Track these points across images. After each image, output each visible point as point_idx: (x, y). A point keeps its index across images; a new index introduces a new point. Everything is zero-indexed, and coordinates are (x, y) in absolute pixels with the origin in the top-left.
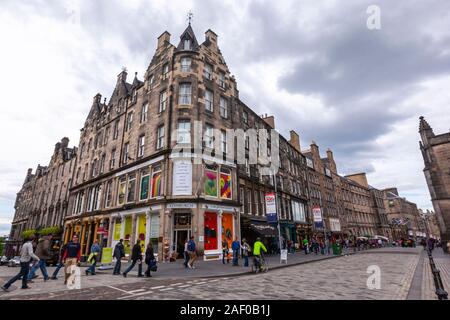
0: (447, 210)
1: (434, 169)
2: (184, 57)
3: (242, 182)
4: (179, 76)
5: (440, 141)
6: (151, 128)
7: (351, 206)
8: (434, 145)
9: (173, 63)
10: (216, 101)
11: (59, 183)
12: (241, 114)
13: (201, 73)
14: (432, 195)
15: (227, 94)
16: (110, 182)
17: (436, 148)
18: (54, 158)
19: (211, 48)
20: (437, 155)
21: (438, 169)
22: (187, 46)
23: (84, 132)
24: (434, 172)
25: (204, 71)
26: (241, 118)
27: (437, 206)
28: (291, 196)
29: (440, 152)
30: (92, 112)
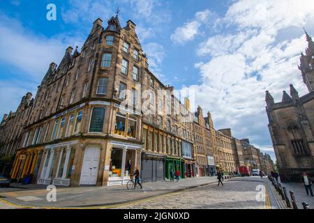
0: (283, 153)
1: (275, 125)
2: (109, 35)
3: (146, 127)
4: (104, 47)
5: (278, 107)
6: (80, 83)
7: (221, 149)
8: (275, 109)
9: (101, 38)
10: (130, 68)
11: (20, 124)
12: (148, 80)
13: (120, 47)
14: (273, 142)
15: (139, 64)
16: (49, 122)
17: (276, 111)
18: (20, 107)
19: (130, 32)
20: (277, 116)
21: (277, 125)
22: (112, 28)
23: (40, 88)
24: (275, 127)
25: (123, 46)
26: (148, 83)
27: (277, 150)
28: (182, 139)
29: (279, 114)
30: (47, 74)
